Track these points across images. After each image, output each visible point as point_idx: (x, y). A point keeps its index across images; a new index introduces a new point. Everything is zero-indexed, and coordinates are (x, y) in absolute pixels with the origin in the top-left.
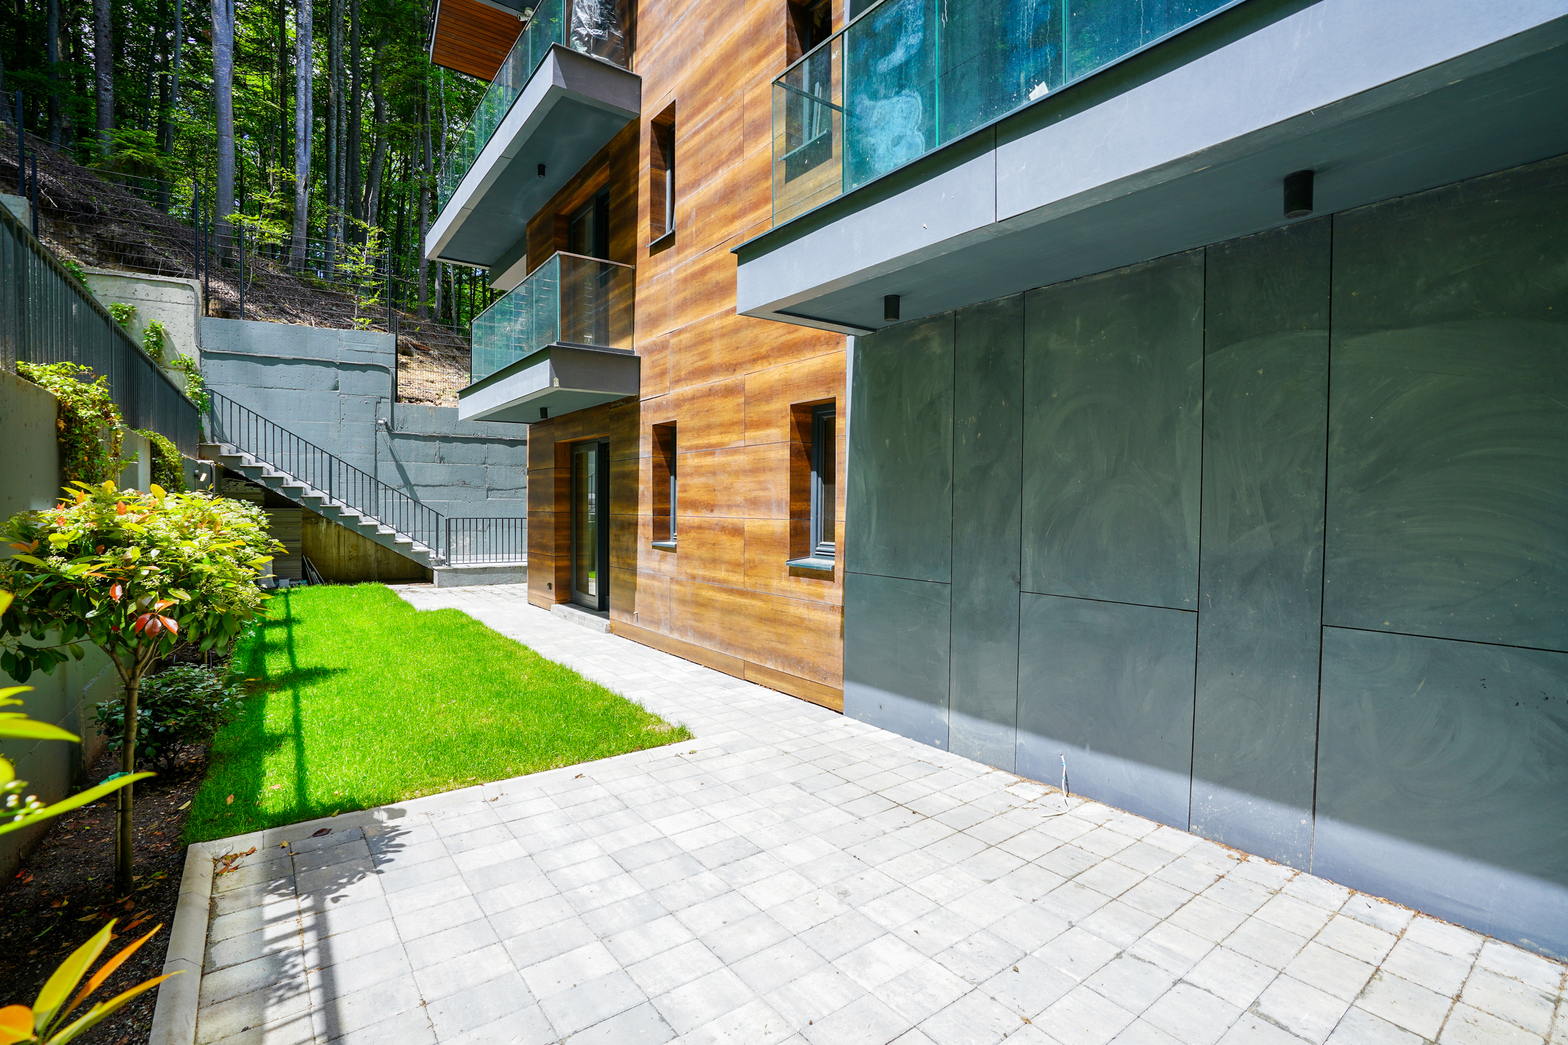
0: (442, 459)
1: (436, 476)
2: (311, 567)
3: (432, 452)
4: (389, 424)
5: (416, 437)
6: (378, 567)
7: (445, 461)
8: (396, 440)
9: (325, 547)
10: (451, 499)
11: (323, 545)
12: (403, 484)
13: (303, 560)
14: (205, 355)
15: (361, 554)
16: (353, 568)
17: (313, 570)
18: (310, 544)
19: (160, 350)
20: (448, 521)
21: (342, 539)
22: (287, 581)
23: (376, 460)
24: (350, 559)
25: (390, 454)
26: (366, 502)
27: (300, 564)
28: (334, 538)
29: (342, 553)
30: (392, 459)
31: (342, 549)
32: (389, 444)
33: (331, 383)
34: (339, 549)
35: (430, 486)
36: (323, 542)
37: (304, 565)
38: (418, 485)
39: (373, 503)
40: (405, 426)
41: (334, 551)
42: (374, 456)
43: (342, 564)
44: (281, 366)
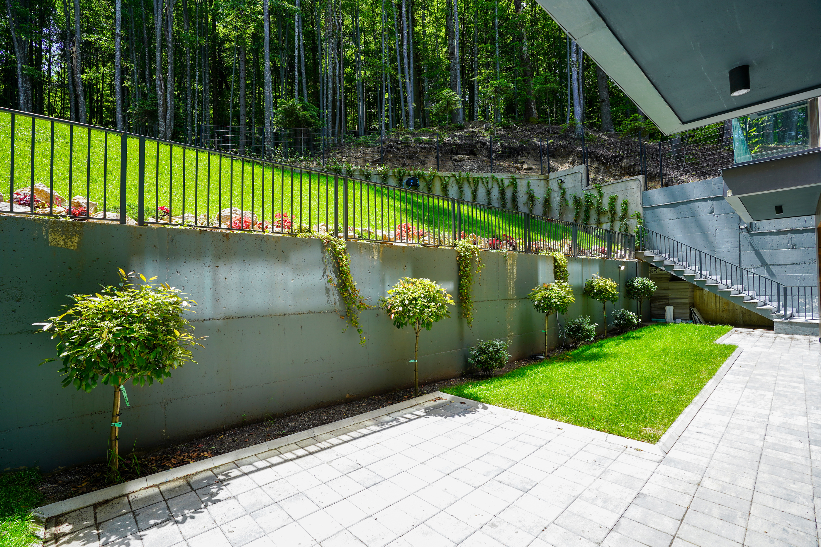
0: (794, 246)
1: (789, 258)
2: (695, 313)
3: (785, 242)
4: (749, 228)
5: (771, 233)
6: (743, 317)
7: (797, 247)
8: (754, 237)
9: (707, 303)
10: (803, 273)
11: (706, 302)
12: (760, 264)
13: (690, 309)
14: (644, 209)
15: (730, 308)
16: (725, 316)
17: (696, 315)
18: (699, 301)
19: (626, 211)
20: (785, 289)
21: (718, 299)
22: (680, 320)
23: (740, 251)
24: (723, 311)
25: (750, 247)
26: (734, 277)
27: (688, 311)
28: (713, 298)
29: (718, 307)
30: (752, 249)
31: (718, 304)
32: (749, 240)
33: (710, 210)
34: (716, 304)
35: (783, 265)
36: (706, 300)
37: (691, 313)
38: (773, 265)
39: (739, 277)
40: (762, 227)
41: (713, 305)
42: (738, 248)
43: (718, 313)
44: (681, 206)
